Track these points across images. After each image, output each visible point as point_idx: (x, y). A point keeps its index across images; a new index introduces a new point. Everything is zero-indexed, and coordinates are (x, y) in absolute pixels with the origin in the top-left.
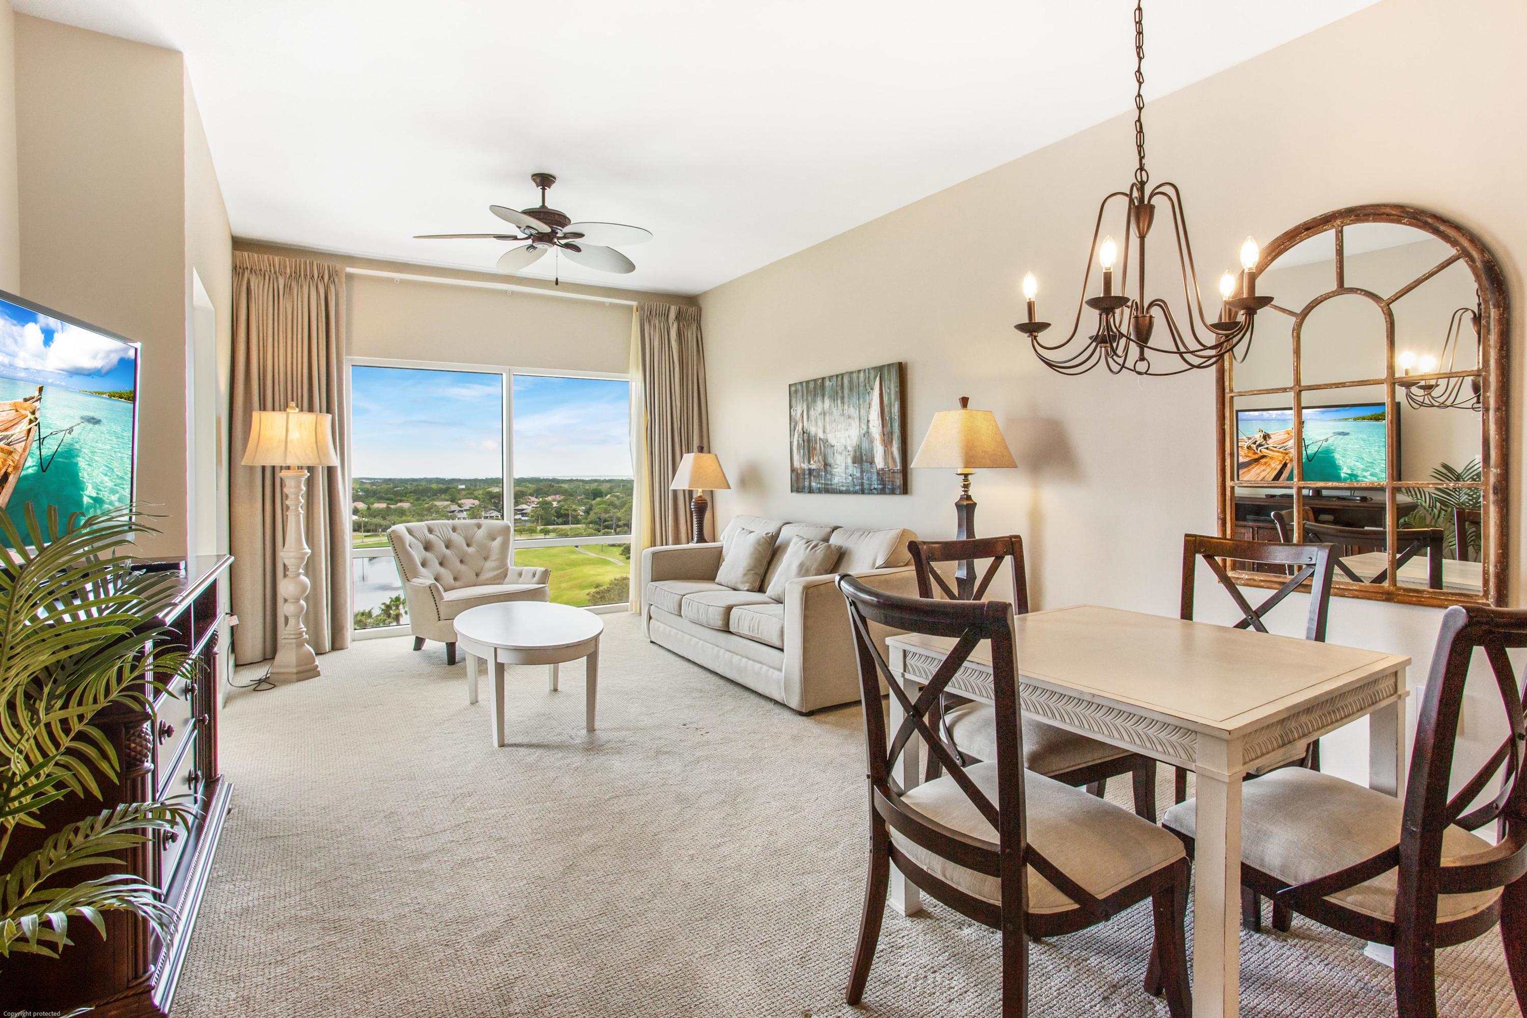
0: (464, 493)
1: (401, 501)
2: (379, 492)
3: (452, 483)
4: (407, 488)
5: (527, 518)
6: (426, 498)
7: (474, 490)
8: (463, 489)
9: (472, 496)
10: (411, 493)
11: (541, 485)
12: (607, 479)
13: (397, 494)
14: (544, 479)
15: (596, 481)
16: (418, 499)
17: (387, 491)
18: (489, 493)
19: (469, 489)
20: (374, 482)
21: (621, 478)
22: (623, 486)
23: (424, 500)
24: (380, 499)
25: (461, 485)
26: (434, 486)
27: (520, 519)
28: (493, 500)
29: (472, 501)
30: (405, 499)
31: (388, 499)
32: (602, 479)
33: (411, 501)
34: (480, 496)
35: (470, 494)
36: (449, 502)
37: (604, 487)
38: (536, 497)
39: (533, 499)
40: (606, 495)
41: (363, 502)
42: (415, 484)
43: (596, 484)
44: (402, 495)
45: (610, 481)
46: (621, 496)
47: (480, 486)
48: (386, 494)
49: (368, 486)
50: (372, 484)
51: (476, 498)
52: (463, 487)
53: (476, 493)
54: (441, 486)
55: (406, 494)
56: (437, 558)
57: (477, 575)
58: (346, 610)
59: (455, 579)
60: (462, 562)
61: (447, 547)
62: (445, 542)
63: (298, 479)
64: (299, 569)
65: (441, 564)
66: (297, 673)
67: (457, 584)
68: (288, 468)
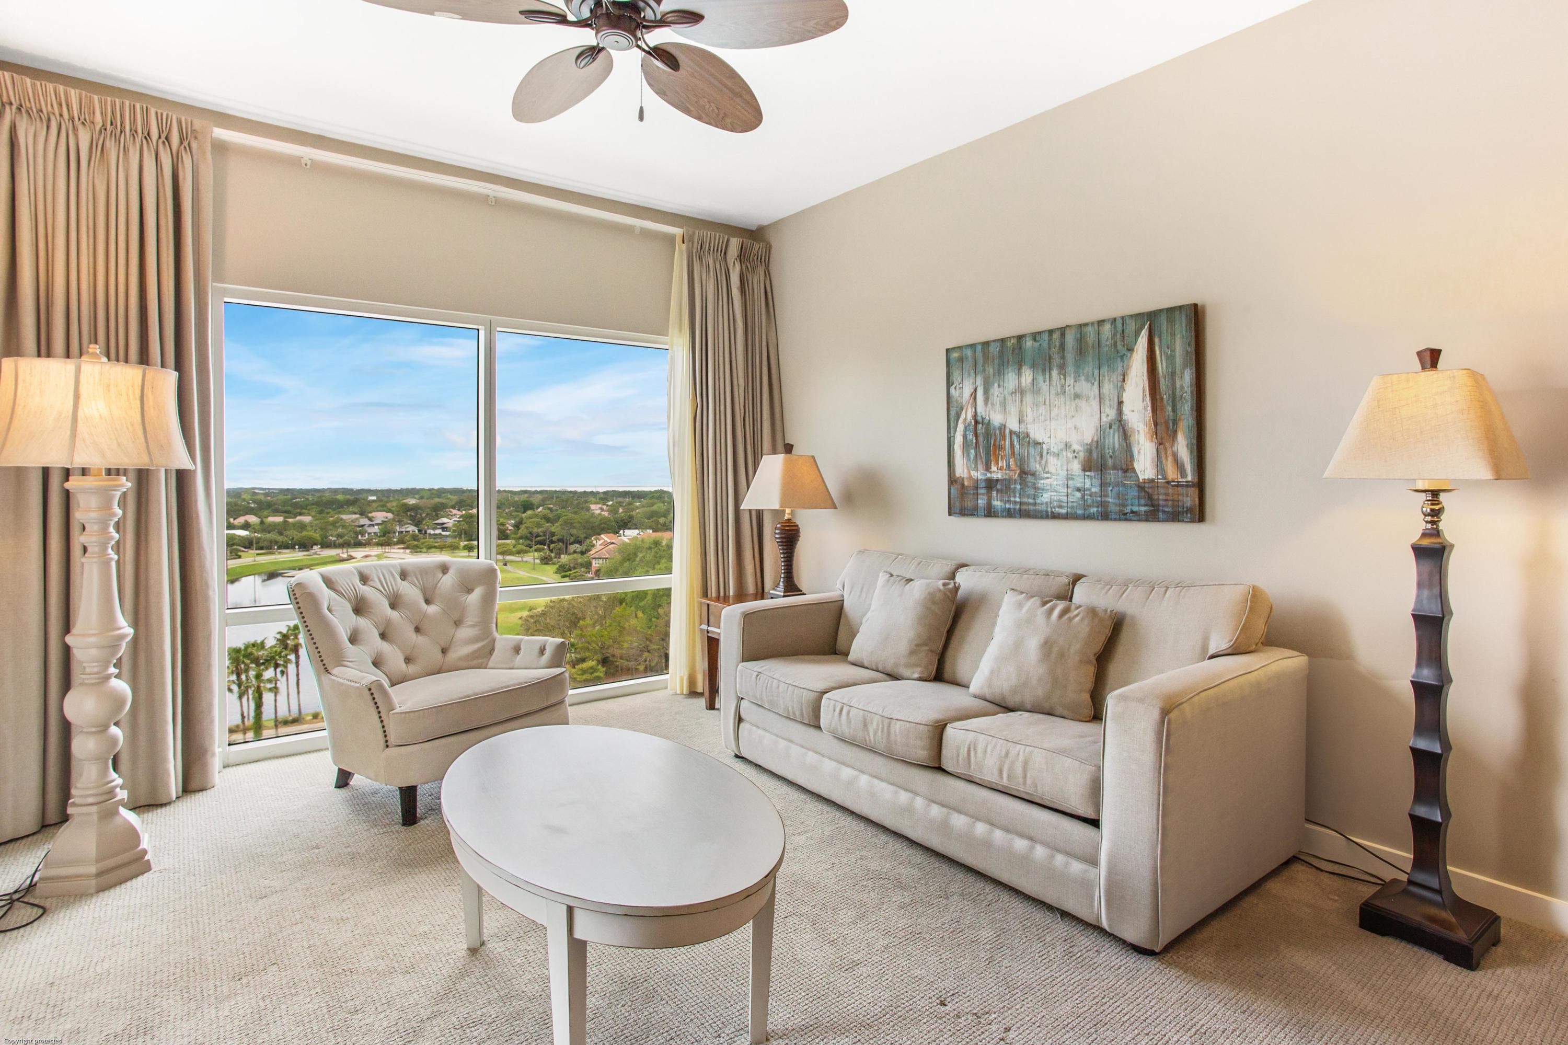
0: (375, 505)
1: (300, 514)
2: (275, 504)
3: (361, 493)
4: (308, 499)
5: (447, 533)
6: (330, 510)
7: (387, 502)
8: (373, 501)
9: (385, 508)
10: (313, 504)
11: (464, 497)
12: (539, 489)
13: (296, 505)
14: (467, 490)
15: (525, 492)
16: (321, 512)
17: (285, 503)
18: (405, 505)
19: (381, 501)
20: (268, 493)
21: (554, 489)
22: (557, 498)
23: (328, 513)
24: (276, 512)
25: (372, 495)
26: (340, 497)
27: (440, 534)
28: (409, 513)
29: (384, 514)
30: (306, 511)
31: (285, 512)
32: (533, 489)
33: (313, 514)
34: (393, 509)
35: (383, 508)
36: (358, 516)
37: (536, 499)
38: (459, 510)
39: (455, 511)
40: (538, 508)
41: (255, 515)
42: (317, 495)
43: (526, 495)
44: (302, 508)
45: (541, 492)
46: (555, 508)
47: (394, 497)
48: (284, 506)
49: (262, 497)
50: (266, 495)
51: (389, 511)
52: (374, 498)
53: (388, 505)
54: (348, 497)
55: (307, 506)
56: (377, 627)
57: (444, 651)
58: (212, 722)
59: (408, 660)
60: (417, 630)
61: (393, 606)
62: (388, 597)
63: (105, 494)
64: (107, 667)
65: (383, 636)
66: (99, 874)
67: (412, 669)
68: (84, 472)
